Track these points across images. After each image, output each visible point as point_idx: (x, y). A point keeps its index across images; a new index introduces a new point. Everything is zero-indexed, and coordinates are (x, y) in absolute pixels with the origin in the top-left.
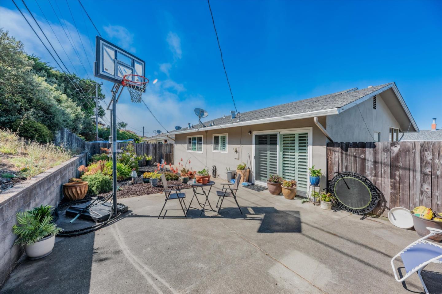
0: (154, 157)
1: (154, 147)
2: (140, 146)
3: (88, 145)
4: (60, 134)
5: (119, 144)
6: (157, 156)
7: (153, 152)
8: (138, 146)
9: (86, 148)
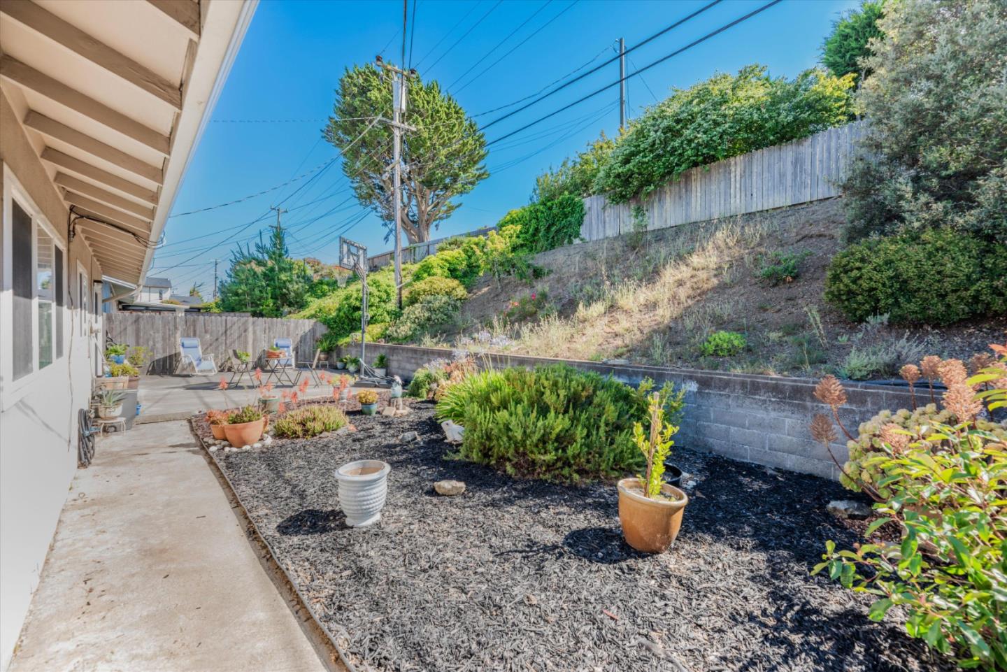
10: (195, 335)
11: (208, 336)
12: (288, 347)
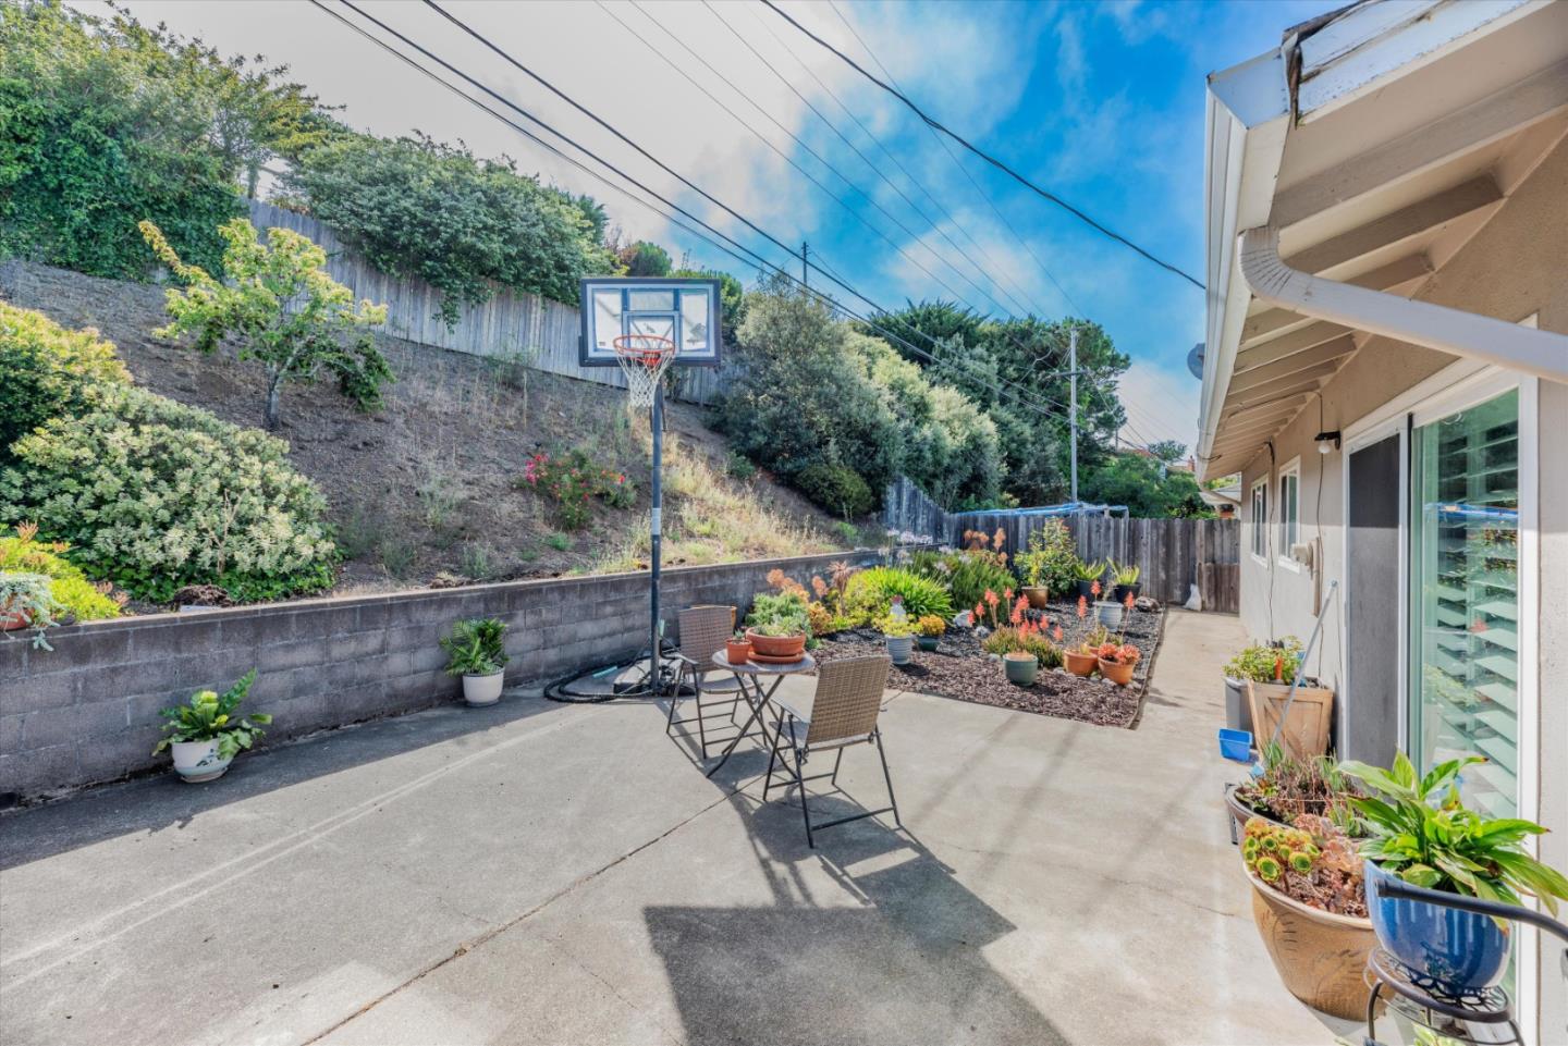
0: (1163, 575)
1: (1161, 532)
2: (1102, 530)
3: (949, 522)
4: (895, 494)
5: (1032, 520)
6: (1172, 573)
7: (1154, 556)
8: (1094, 529)
9: (945, 531)
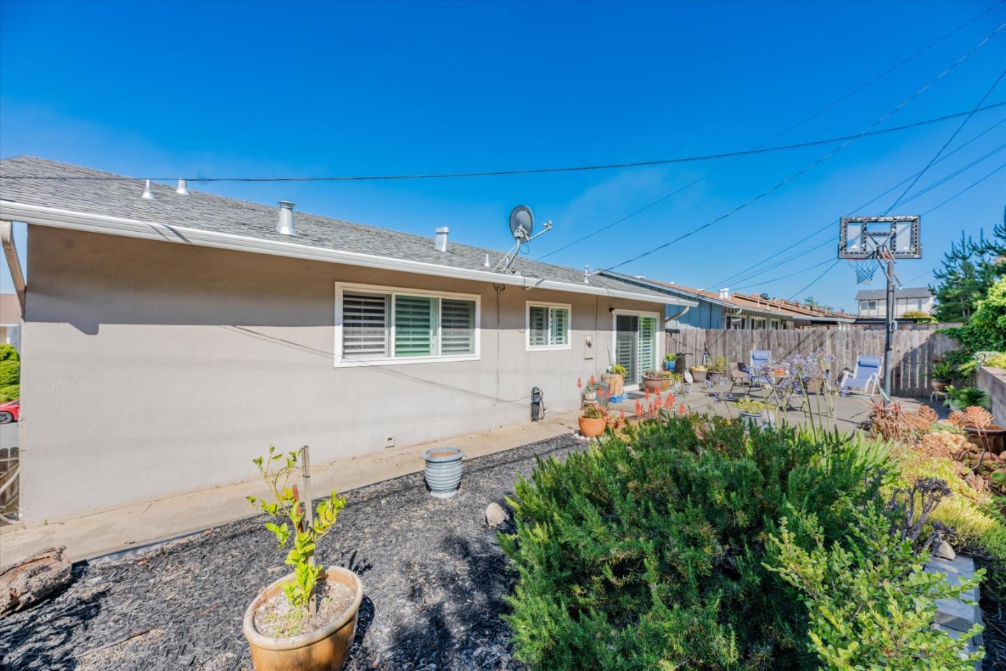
10: (769, 348)
11: (781, 350)
12: (876, 367)
